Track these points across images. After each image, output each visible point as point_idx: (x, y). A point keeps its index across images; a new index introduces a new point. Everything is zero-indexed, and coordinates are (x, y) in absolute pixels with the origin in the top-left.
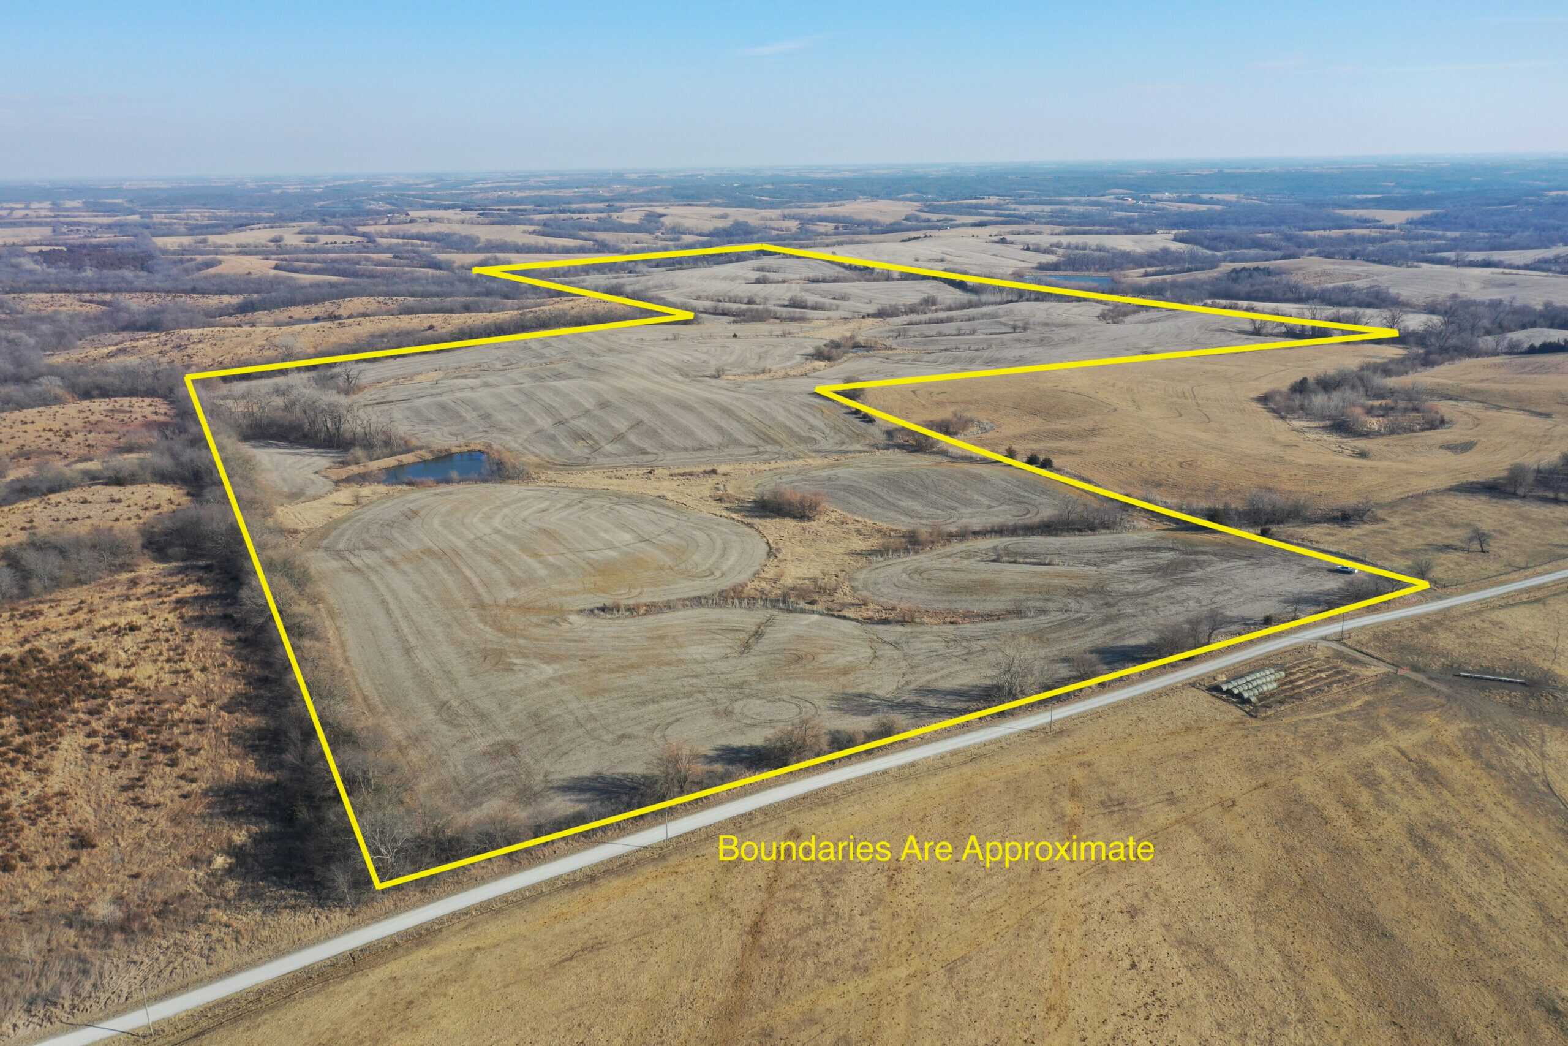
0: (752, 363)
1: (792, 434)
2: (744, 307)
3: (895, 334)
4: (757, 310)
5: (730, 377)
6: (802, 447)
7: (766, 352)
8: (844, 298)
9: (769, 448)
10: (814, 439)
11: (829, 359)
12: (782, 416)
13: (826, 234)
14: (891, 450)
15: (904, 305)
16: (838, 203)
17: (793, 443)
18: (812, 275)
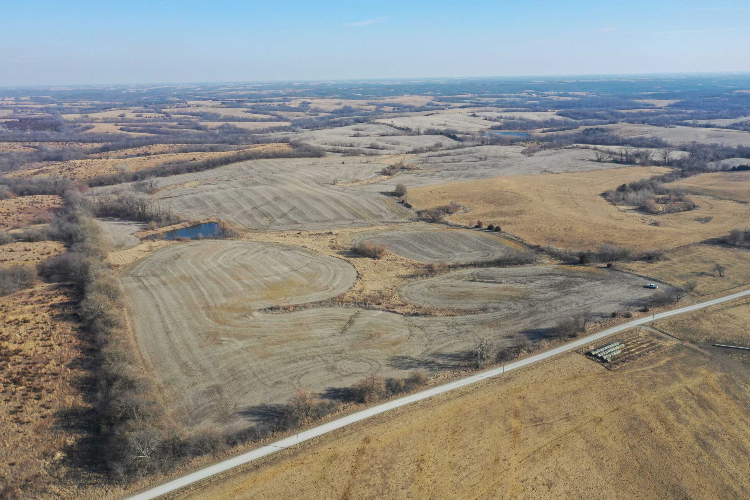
0: (351, 177)
1: (370, 213)
2: (348, 148)
3: (421, 162)
4: (354, 150)
5: (341, 184)
6: (375, 220)
7: (359, 171)
8: (397, 144)
9: (359, 221)
10: (381, 216)
11: (389, 174)
12: (366, 205)
13: (389, 112)
14: (420, 222)
15: (426, 147)
16: (394, 97)
17: (370, 218)
18: (381, 132)
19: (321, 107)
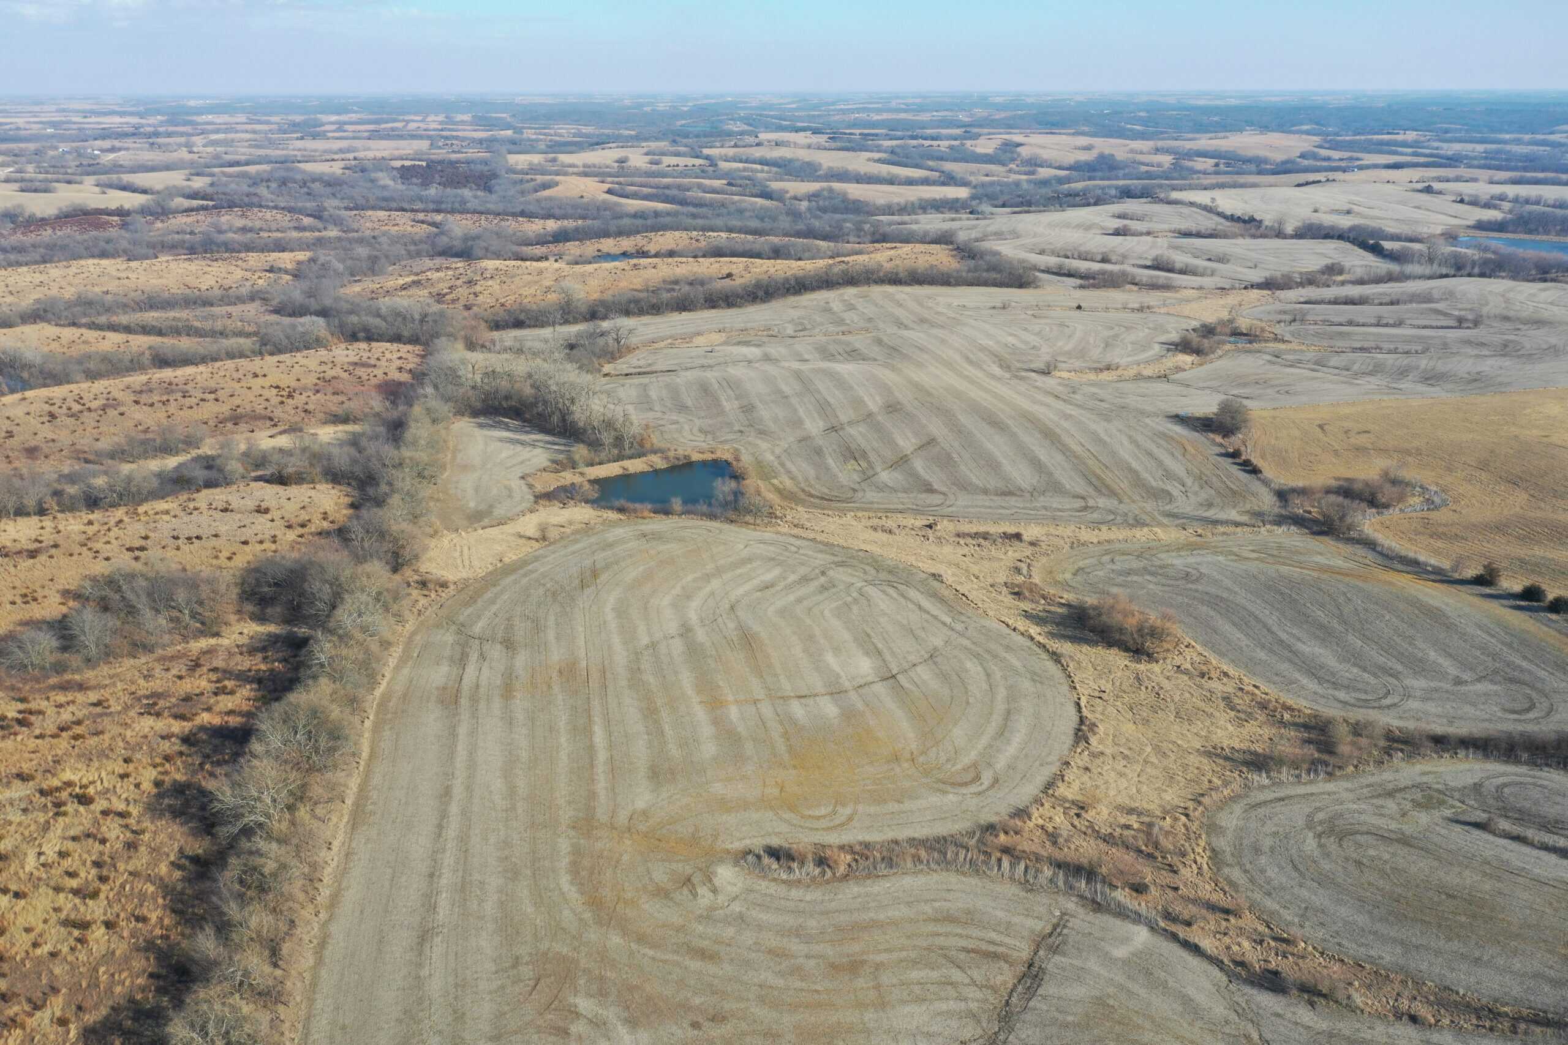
0: (1095, 353)
1: (1138, 482)
2: (1096, 267)
3: (1288, 318)
4: (1111, 273)
5: (1065, 375)
6: (1149, 506)
7: (1116, 336)
8: (1221, 260)
10: (1169, 494)
11: (1198, 352)
12: (1126, 452)
13: (1204, 173)
14: (1284, 528)
15: (1300, 274)
16: (1221, 135)
17: (1137, 498)
18: (1184, 226)
19: (1045, 154)
